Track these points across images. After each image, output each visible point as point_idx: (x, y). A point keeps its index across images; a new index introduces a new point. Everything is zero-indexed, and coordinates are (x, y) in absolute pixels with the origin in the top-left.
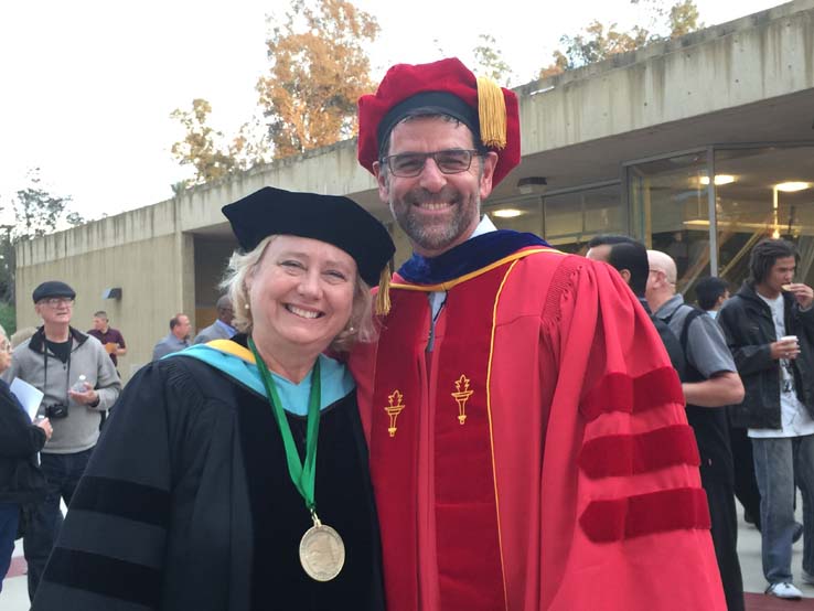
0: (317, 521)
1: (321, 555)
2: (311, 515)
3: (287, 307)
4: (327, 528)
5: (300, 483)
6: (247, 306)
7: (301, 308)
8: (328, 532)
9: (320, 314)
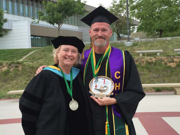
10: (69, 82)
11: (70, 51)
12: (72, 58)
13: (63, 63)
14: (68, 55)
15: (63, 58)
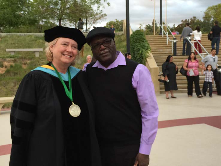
0: (73, 104)
1: (75, 111)
2: (72, 102)
3: (63, 54)
4: (76, 105)
5: (69, 95)
6: (52, 55)
7: (67, 55)
8: (76, 106)
9: (71, 57)
10: (67, 83)
11: (70, 46)
12: (71, 55)
13: (60, 60)
14: (67, 50)
15: (60, 54)
